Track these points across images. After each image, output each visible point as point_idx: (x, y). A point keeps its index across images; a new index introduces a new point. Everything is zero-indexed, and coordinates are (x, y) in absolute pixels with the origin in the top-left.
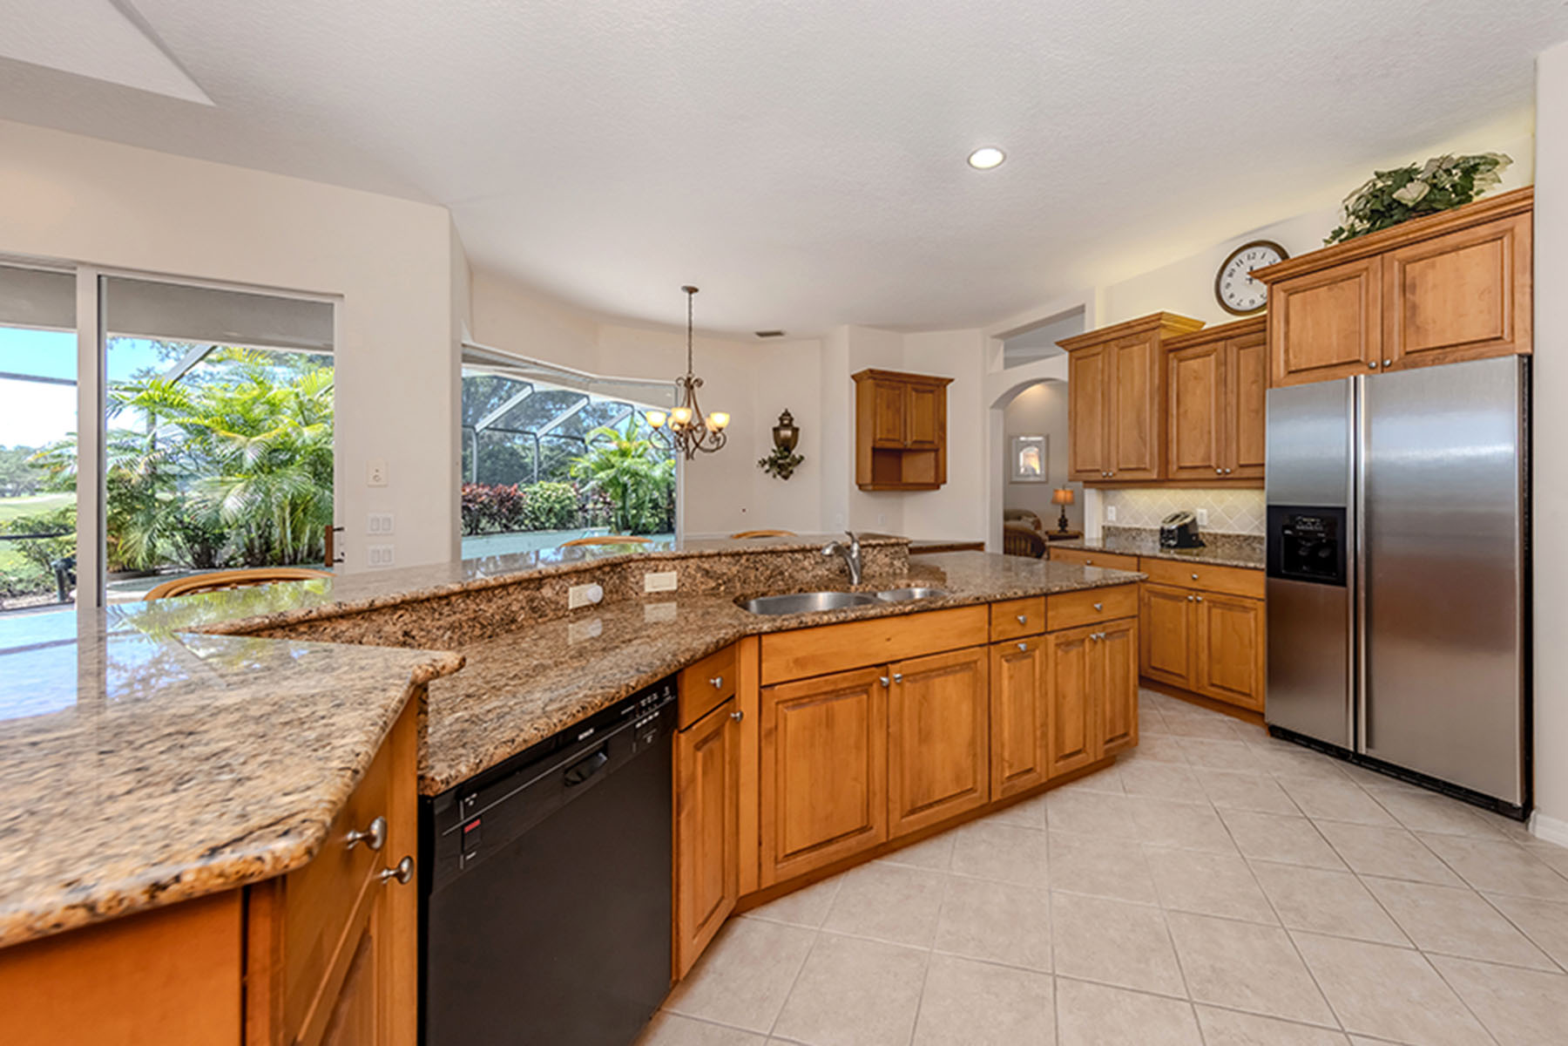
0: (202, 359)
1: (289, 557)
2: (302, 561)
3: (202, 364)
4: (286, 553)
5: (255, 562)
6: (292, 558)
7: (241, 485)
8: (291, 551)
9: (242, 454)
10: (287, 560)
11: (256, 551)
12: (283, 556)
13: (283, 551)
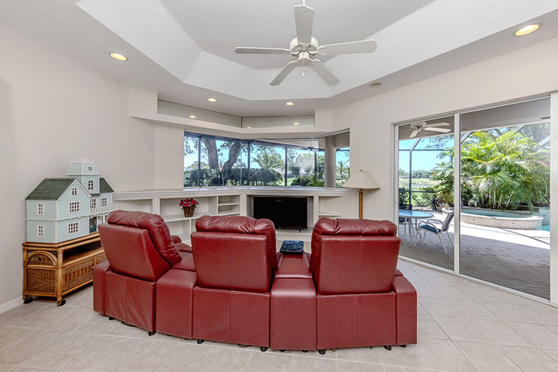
0: (468, 137)
1: (495, 206)
2: (499, 208)
3: (468, 139)
4: (493, 204)
5: (482, 206)
6: (496, 206)
7: (485, 179)
8: (495, 203)
9: (486, 168)
10: (494, 207)
11: (483, 202)
12: (492, 206)
13: (492, 204)
